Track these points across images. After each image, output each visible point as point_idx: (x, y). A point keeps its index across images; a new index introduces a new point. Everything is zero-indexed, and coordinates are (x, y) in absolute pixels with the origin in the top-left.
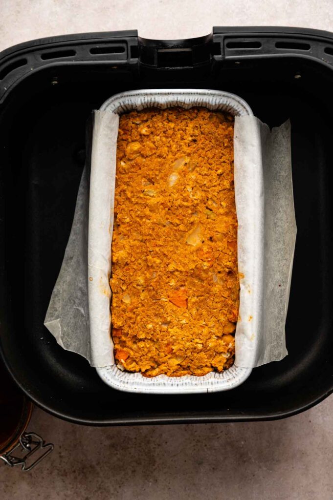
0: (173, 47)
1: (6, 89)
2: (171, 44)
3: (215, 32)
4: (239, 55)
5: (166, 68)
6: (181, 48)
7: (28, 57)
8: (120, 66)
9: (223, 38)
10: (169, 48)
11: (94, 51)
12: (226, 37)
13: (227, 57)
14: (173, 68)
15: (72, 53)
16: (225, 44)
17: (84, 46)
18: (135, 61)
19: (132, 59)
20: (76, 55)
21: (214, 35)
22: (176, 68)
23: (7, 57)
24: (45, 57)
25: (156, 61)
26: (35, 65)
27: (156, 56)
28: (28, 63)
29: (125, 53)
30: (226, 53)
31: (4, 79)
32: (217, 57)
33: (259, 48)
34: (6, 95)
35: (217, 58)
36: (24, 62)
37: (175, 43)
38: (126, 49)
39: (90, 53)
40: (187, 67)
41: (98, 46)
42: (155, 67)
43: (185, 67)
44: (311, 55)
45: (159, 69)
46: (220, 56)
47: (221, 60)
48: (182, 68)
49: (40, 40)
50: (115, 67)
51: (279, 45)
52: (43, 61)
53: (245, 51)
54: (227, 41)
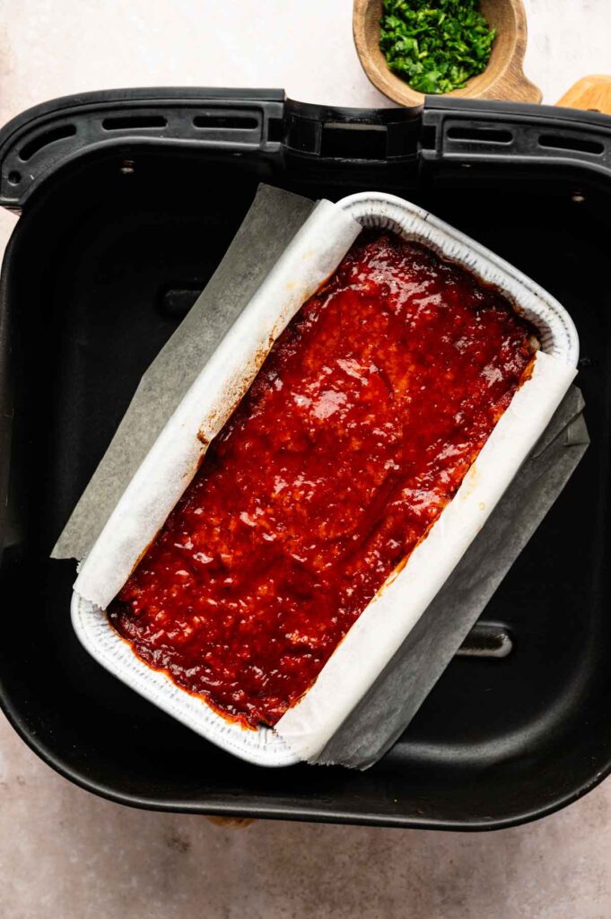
0: (352, 122)
1: (33, 178)
2: (350, 115)
3: (427, 106)
4: (469, 151)
5: (336, 159)
6: (367, 123)
7: (79, 123)
8: (246, 153)
9: (441, 119)
10: (345, 122)
11: (200, 121)
12: (447, 117)
13: (447, 155)
14: (350, 160)
15: (160, 122)
16: (445, 130)
17: (184, 111)
18: (274, 146)
19: (269, 143)
20: (167, 125)
21: (426, 112)
22: (354, 160)
23: (39, 120)
24: (109, 124)
25: (318, 145)
26: (89, 139)
27: (318, 135)
28: (78, 133)
29: (256, 130)
30: (445, 146)
31: (31, 159)
32: (429, 153)
33: (509, 143)
34: (31, 190)
35: (429, 155)
36: (71, 131)
37: (356, 114)
38: (260, 122)
39: (192, 125)
40: (376, 161)
41: (208, 113)
42: (314, 155)
43: (372, 161)
44: (603, 165)
45: (323, 159)
46: (434, 152)
47: (434, 158)
48: (365, 161)
49: (103, 93)
50: (238, 155)
51: (545, 140)
52: (106, 131)
53: (480, 145)
54: (449, 125)
